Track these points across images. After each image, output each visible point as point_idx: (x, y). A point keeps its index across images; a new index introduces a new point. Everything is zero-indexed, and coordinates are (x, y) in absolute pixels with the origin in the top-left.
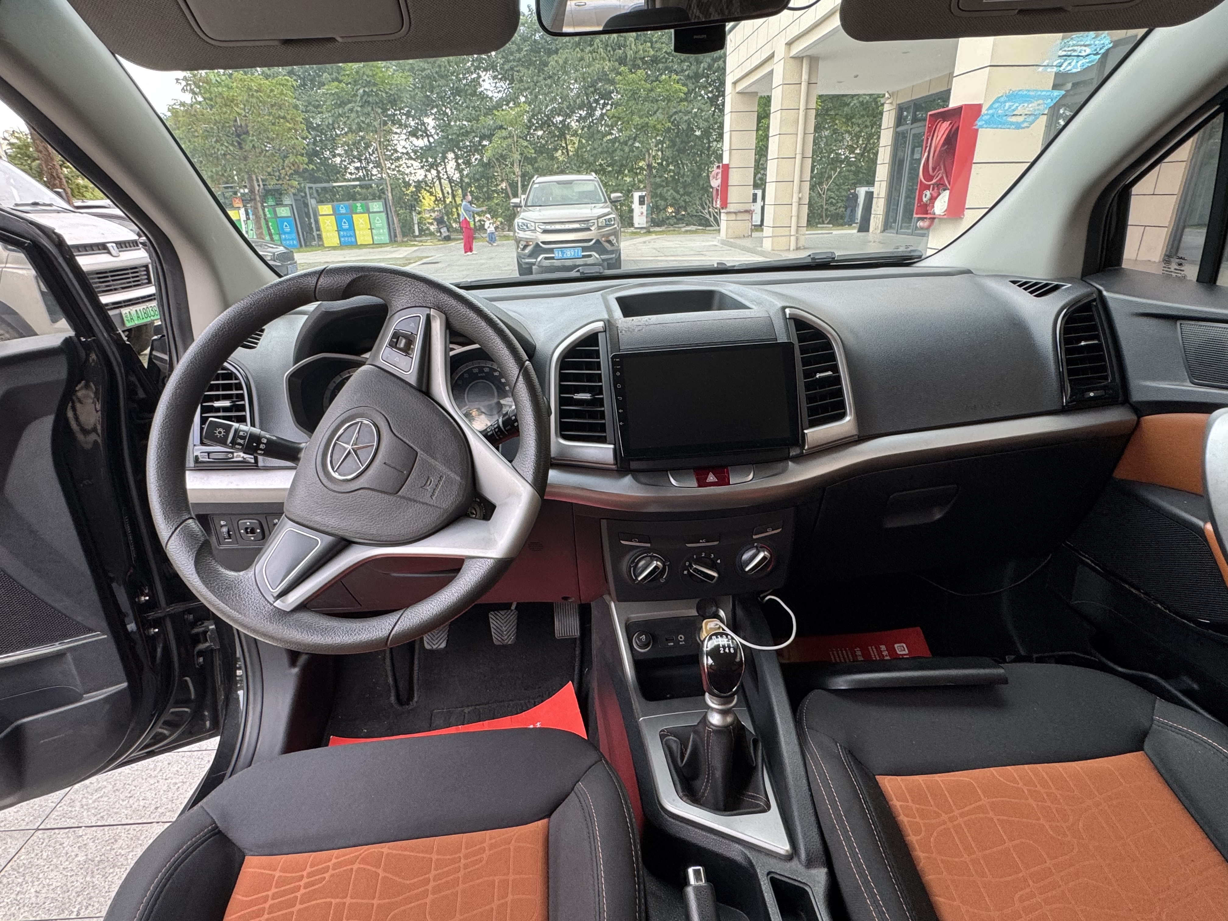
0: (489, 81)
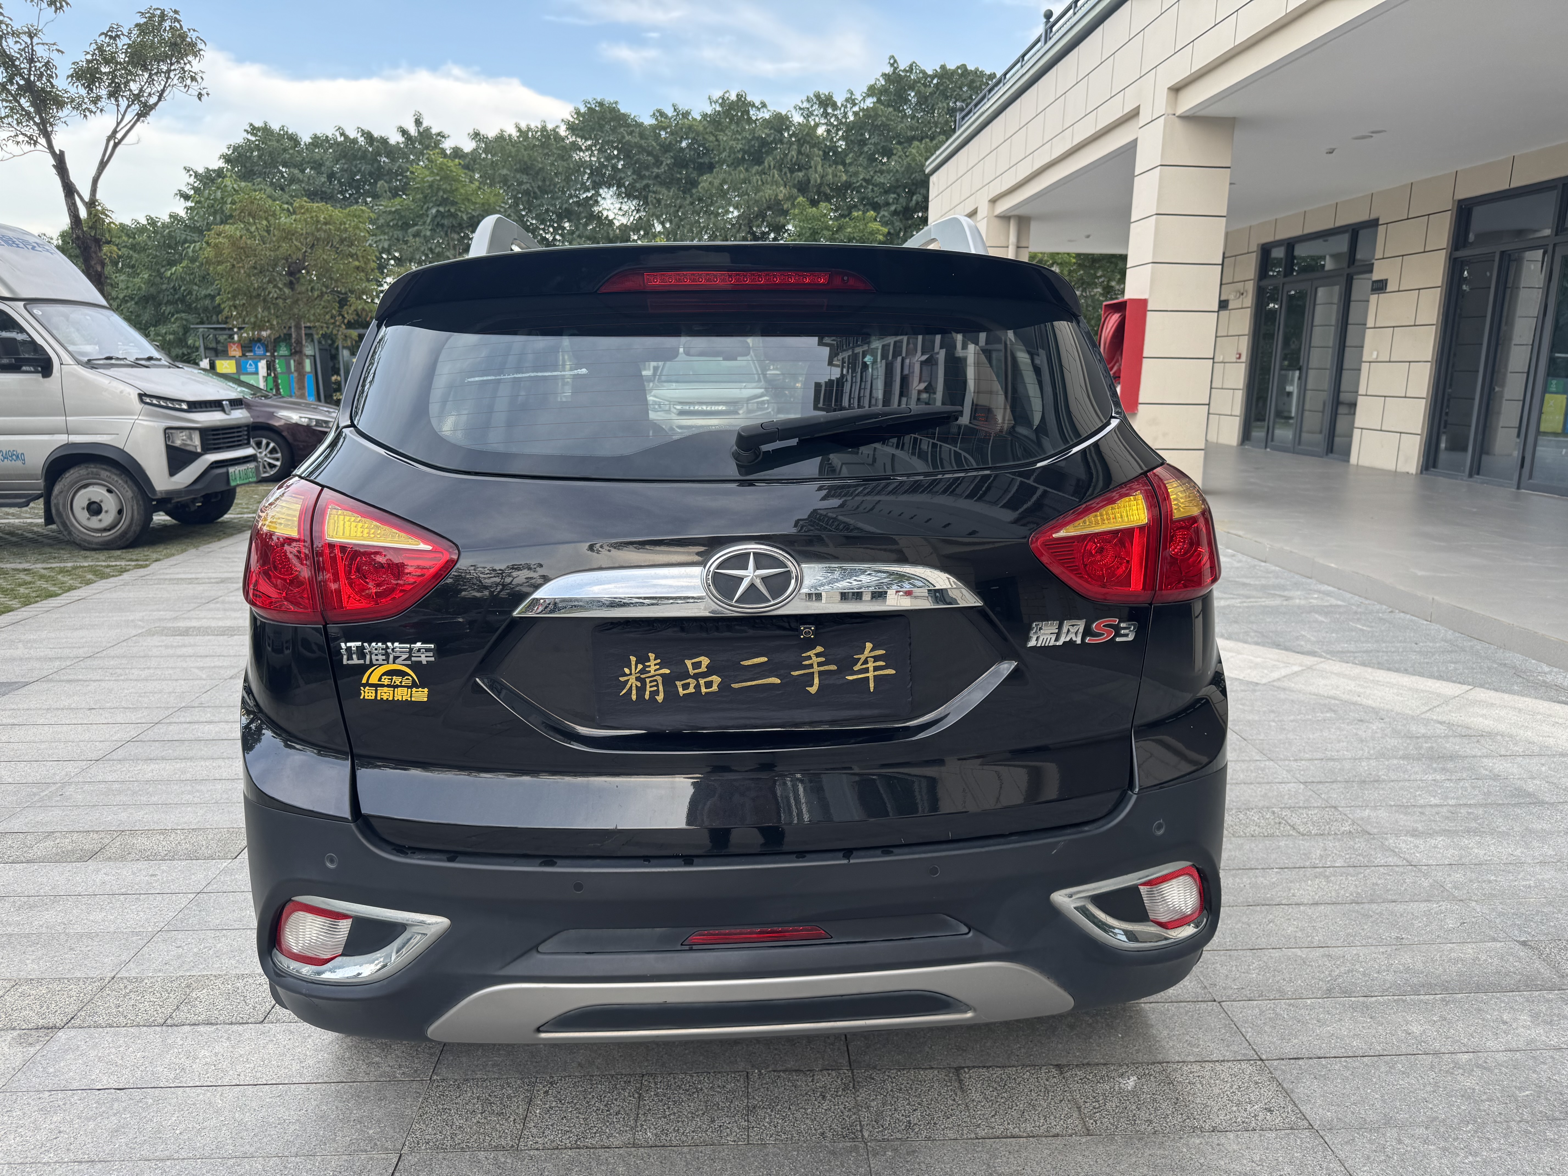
0: (612, 201)
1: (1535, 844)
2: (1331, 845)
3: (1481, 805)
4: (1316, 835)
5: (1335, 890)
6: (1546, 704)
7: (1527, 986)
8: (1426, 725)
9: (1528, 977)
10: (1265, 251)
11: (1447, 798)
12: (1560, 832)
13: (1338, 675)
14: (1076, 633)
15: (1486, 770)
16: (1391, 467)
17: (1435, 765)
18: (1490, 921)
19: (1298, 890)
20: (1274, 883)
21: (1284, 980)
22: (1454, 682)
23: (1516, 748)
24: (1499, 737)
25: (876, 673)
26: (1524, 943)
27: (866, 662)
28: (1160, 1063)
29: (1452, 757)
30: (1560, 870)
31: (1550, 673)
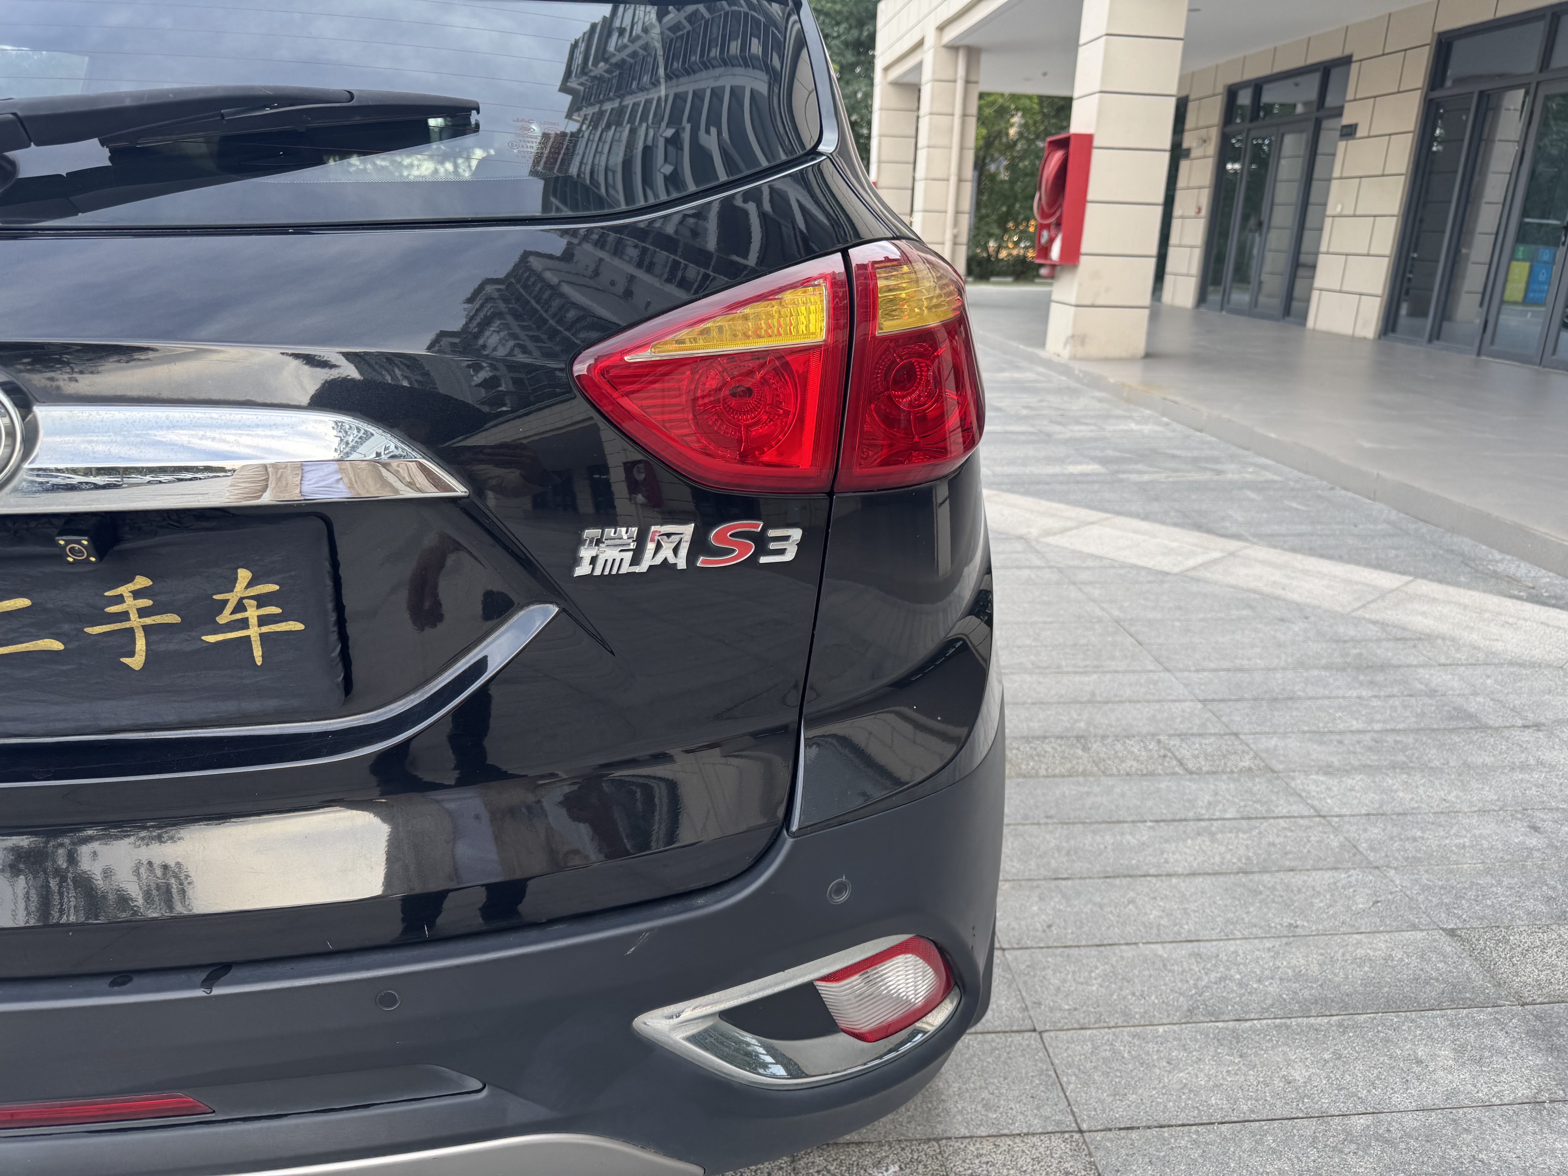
1: (1474, 784)
2: (1224, 787)
3: (1412, 731)
4: (1208, 773)
5: (1220, 854)
6: (1496, 599)
7: (1453, 1001)
8: (1356, 626)
9: (1454, 986)
10: (1232, 93)
11: (1371, 721)
12: (1505, 767)
13: (1264, 562)
14: (676, 551)
15: (1421, 683)
16: (1349, 331)
17: (1362, 678)
18: (1411, 899)
19: (1174, 853)
20: (1143, 844)
21: (1133, 994)
22: (1393, 571)
23: (1458, 656)
24: (1439, 641)
25: (265, 629)
26: (1452, 933)
27: (240, 607)
28: (937, 1140)
29: (1383, 667)
30: (1502, 821)
31: (1502, 561)
